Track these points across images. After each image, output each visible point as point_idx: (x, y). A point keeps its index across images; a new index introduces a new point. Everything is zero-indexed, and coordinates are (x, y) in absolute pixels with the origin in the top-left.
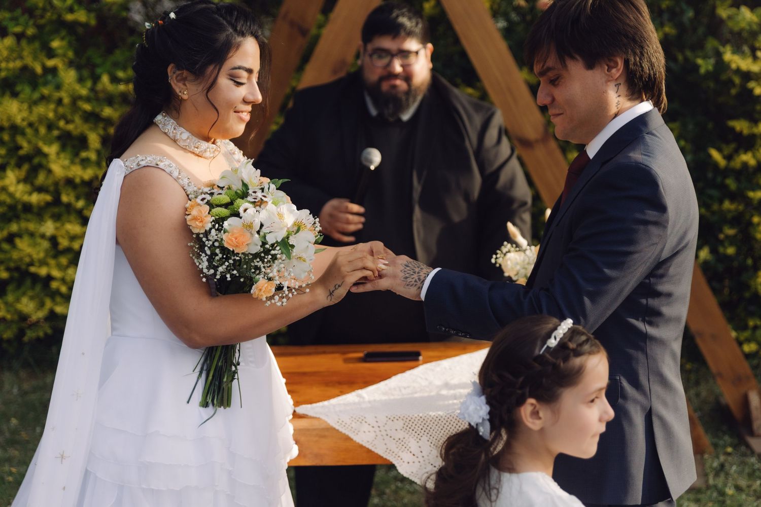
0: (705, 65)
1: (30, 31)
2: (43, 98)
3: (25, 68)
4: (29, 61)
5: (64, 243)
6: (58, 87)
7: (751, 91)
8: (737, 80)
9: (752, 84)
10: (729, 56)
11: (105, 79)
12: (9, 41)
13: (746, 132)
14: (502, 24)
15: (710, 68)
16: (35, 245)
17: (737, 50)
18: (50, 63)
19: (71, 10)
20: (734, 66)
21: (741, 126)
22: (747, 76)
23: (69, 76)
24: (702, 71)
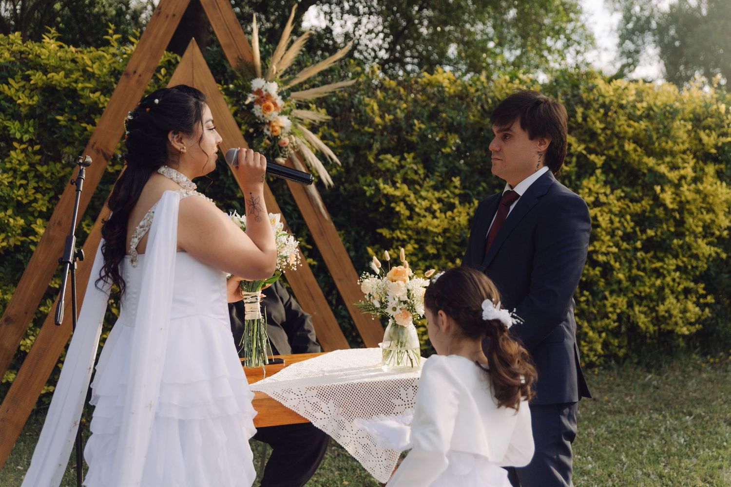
0: (369, 191)
7: (394, 208)
8: (384, 202)
9: (393, 205)
10: (382, 186)
13: (388, 236)
15: (373, 192)
17: (385, 182)
20: (385, 192)
21: (385, 232)
22: (390, 198)
24: (368, 194)
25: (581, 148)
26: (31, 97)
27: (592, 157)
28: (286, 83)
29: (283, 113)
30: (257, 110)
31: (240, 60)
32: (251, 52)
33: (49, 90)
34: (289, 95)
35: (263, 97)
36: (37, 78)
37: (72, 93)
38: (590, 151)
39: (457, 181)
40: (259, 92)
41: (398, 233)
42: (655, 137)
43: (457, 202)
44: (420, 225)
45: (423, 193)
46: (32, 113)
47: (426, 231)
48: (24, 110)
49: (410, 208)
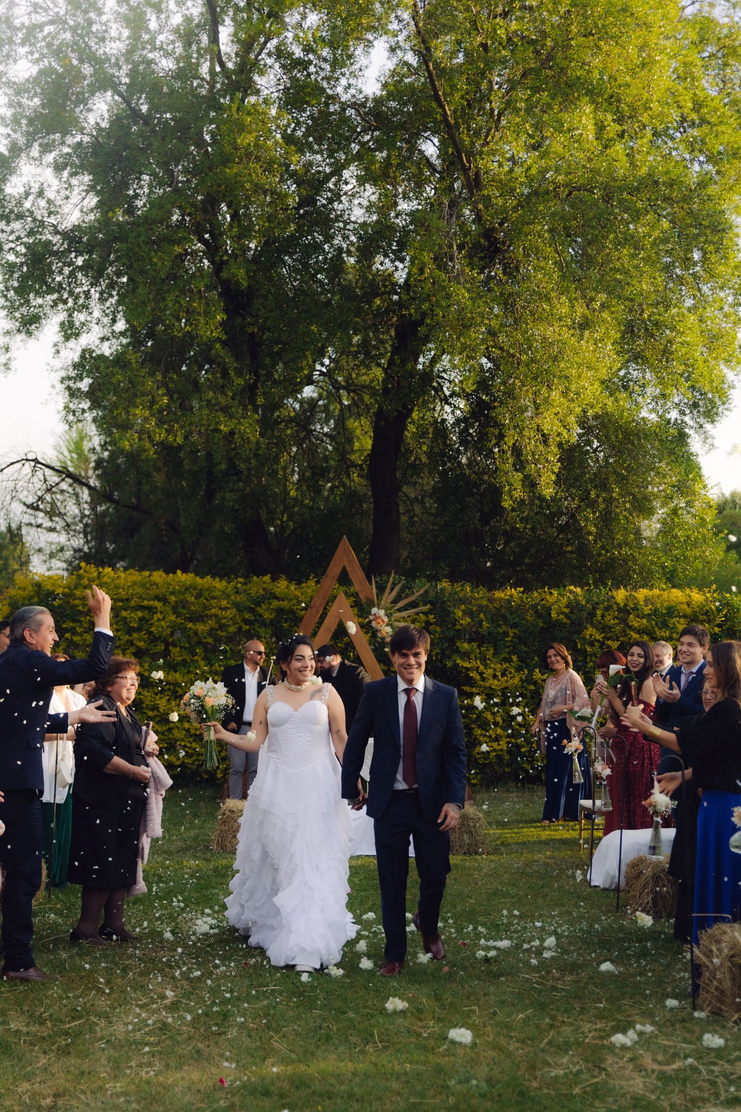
0: (449, 664)
1: (187, 645)
2: (189, 672)
3: (184, 660)
4: (185, 657)
5: (193, 731)
6: (196, 668)
7: (470, 675)
10: (459, 661)
11: (217, 665)
12: (178, 649)
14: (373, 647)
16: (179, 733)
17: (462, 659)
18: (195, 658)
19: (205, 638)
20: (462, 665)
22: (467, 669)
23: (202, 663)
25: (599, 637)
26: (271, 614)
27: (610, 642)
28: (392, 608)
29: (387, 625)
30: (374, 624)
31: (367, 598)
32: (372, 594)
33: (280, 611)
34: (391, 614)
35: (377, 617)
36: (275, 604)
37: (292, 612)
38: (609, 639)
39: (515, 658)
40: (375, 615)
41: (474, 690)
42: (656, 629)
43: (513, 671)
44: (488, 685)
45: (492, 666)
46: (272, 623)
47: (490, 688)
48: (267, 621)
49: (481, 674)
